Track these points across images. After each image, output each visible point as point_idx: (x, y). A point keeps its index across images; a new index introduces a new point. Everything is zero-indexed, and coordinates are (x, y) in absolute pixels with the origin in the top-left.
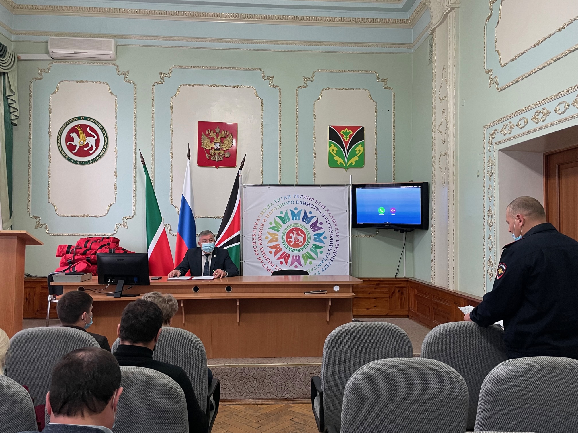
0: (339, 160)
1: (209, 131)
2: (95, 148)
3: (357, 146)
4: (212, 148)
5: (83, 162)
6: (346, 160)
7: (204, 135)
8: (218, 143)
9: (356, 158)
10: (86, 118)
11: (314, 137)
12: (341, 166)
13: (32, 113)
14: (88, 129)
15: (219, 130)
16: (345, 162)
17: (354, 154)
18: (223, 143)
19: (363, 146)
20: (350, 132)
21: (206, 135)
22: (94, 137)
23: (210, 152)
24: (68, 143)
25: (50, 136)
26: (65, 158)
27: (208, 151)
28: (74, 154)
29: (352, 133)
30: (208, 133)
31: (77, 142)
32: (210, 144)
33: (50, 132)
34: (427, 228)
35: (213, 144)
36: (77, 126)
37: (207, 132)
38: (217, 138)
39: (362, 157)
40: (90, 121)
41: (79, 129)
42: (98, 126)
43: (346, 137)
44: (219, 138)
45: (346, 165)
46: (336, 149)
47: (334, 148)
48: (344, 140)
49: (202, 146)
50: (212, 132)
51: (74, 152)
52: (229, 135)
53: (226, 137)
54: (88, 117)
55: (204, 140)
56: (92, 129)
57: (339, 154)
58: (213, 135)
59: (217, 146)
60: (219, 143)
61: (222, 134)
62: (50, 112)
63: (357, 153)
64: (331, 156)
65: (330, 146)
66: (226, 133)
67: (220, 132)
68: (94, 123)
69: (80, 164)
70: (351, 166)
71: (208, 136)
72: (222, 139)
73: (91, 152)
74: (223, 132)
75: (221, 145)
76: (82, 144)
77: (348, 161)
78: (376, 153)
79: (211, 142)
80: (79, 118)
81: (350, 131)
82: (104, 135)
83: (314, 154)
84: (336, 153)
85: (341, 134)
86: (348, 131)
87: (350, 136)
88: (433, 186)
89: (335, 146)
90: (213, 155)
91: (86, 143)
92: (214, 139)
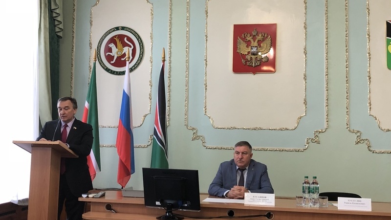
1: (245, 34)
2: (131, 58)
5: (120, 72)
7: (240, 39)
8: (255, 47)
10: (123, 28)
11: (369, 35)
13: (75, 27)
14: (125, 39)
15: (256, 32)
18: (260, 47)
21: (242, 39)
22: (131, 47)
23: (247, 57)
24: (107, 54)
25: (91, 48)
26: (104, 68)
27: (244, 56)
28: (112, 64)
30: (245, 37)
31: (115, 52)
32: (246, 48)
33: (90, 43)
35: (250, 48)
36: (115, 36)
37: (243, 35)
38: (254, 41)
40: (127, 30)
41: (116, 39)
42: (135, 36)
44: (256, 41)
49: (238, 51)
50: (249, 35)
51: (112, 62)
52: (267, 37)
53: (264, 40)
54: (125, 27)
55: (240, 44)
56: (129, 39)
58: (249, 38)
59: (254, 50)
60: (257, 47)
61: (260, 37)
62: (91, 24)
65: (388, 44)
66: (264, 36)
67: (257, 34)
68: (131, 32)
69: (117, 74)
71: (244, 39)
72: (259, 42)
74: (260, 35)
75: (259, 48)
76: (120, 54)
79: (247, 47)
80: (117, 29)
82: (140, 44)
83: (368, 55)
90: (249, 60)
91: (123, 53)
92: (251, 42)
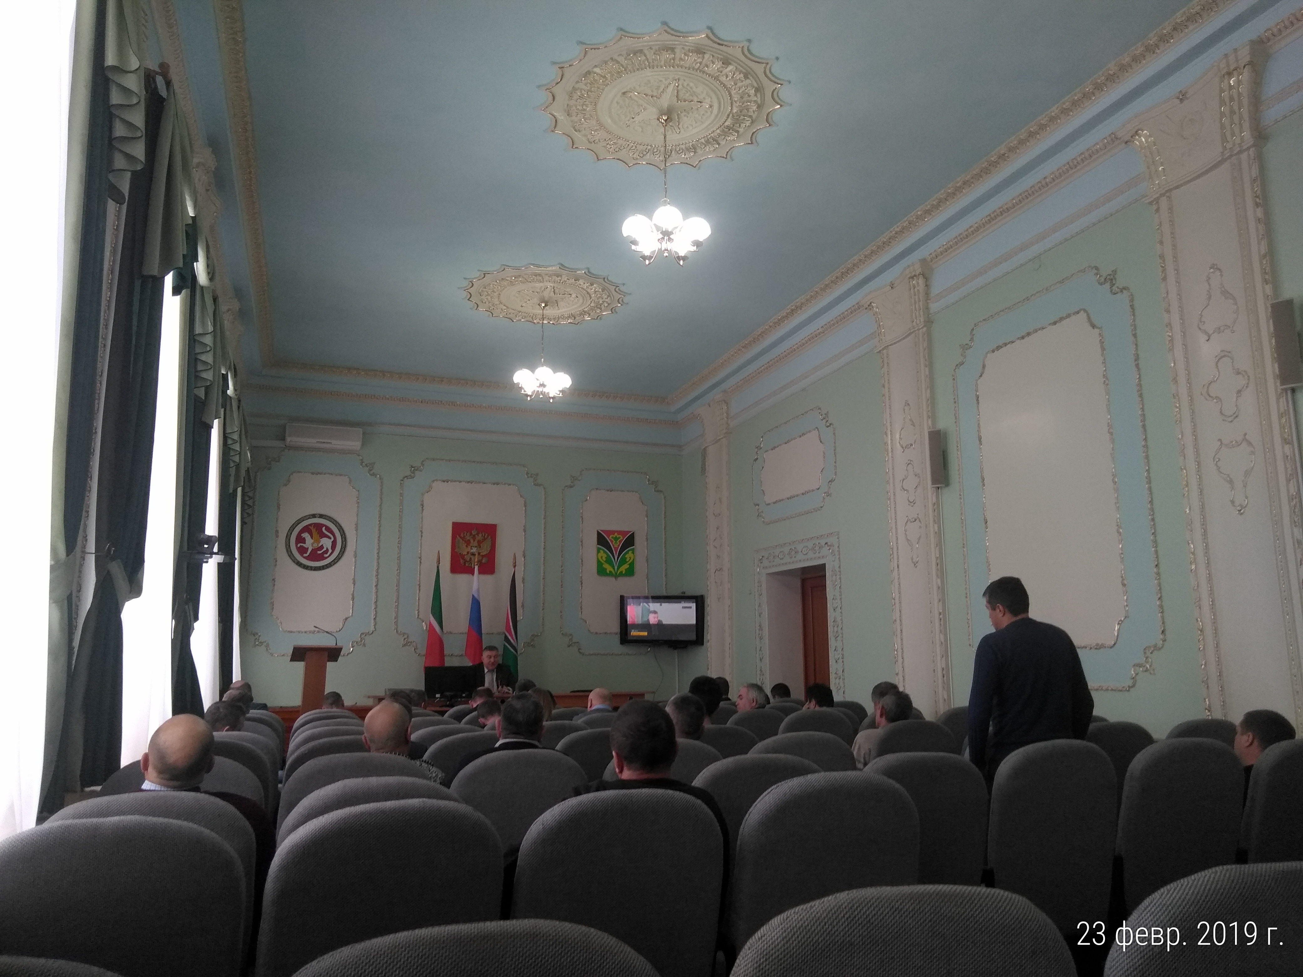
0: (609, 568)
1: (464, 533)
2: (330, 551)
3: (627, 553)
4: (468, 553)
5: (316, 567)
6: (616, 568)
7: (458, 538)
8: (475, 547)
9: (626, 566)
10: (321, 516)
11: (581, 542)
12: (611, 575)
14: (324, 528)
15: (476, 532)
16: (614, 569)
17: (623, 562)
18: (480, 547)
19: (633, 553)
20: (620, 538)
21: (461, 537)
23: (466, 557)
24: (299, 545)
25: (277, 537)
26: (294, 562)
27: (463, 556)
28: (304, 558)
29: (622, 538)
30: (464, 536)
31: (309, 543)
32: (465, 548)
33: (277, 531)
34: (703, 644)
35: (469, 548)
36: (310, 525)
37: (462, 534)
38: (474, 541)
39: (632, 565)
40: (326, 519)
41: (312, 528)
42: (336, 526)
43: (616, 543)
44: (476, 541)
45: (616, 573)
46: (605, 556)
47: (603, 555)
48: (613, 546)
49: (456, 550)
50: (468, 534)
51: (305, 555)
52: (487, 537)
53: (484, 539)
54: (324, 515)
55: (459, 543)
56: (328, 529)
57: (609, 561)
58: (468, 538)
59: (474, 550)
62: (279, 508)
63: (627, 560)
64: (599, 564)
65: (598, 551)
66: (484, 536)
67: (478, 534)
68: (331, 521)
69: (311, 570)
70: (621, 575)
71: (463, 538)
72: (480, 542)
73: (326, 556)
74: (480, 535)
75: (479, 549)
76: (315, 545)
77: (618, 569)
78: (647, 561)
79: (467, 546)
80: (314, 516)
81: (620, 536)
82: (342, 536)
83: (580, 560)
84: (605, 560)
85: (610, 540)
86: (618, 536)
87: (620, 542)
88: (709, 600)
89: (605, 552)
90: (468, 560)
91: (320, 545)
92: (470, 542)
